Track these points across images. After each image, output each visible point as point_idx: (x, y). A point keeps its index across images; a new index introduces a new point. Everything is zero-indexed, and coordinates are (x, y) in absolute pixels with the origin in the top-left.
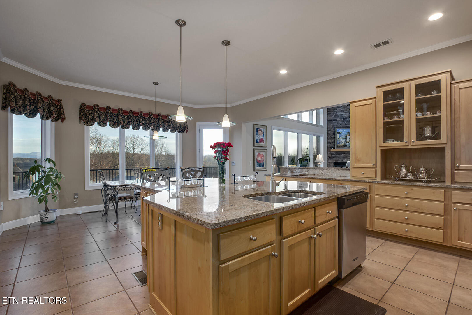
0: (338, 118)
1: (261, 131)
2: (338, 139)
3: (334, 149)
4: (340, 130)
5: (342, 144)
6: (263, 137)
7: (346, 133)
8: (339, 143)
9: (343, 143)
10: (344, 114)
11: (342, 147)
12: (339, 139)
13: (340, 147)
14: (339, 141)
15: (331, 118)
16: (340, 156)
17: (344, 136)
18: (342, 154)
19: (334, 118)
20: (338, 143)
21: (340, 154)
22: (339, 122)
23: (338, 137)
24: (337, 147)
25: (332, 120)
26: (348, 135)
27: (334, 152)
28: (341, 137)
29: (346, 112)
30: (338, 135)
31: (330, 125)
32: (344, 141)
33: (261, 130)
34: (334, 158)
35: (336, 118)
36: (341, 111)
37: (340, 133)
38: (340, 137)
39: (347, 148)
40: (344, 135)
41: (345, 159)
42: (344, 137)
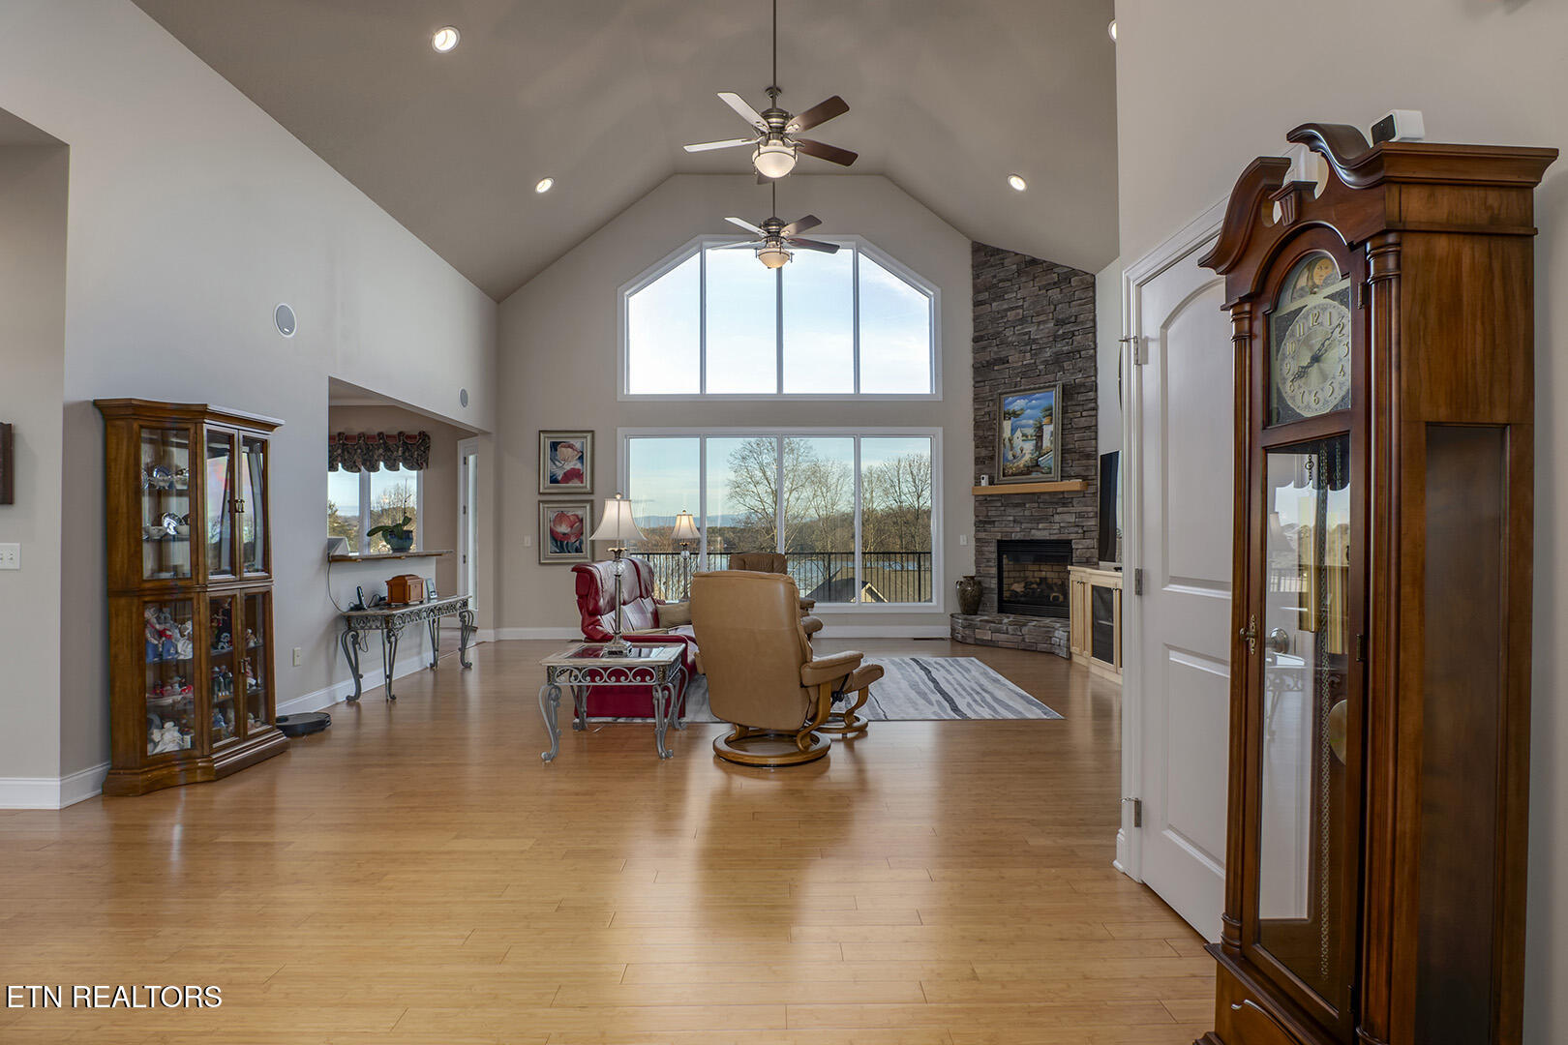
0: (1013, 352)
1: (570, 450)
2: (1007, 440)
3: (991, 482)
4: (1018, 404)
5: (1021, 463)
6: (578, 466)
7: (1038, 413)
8: (1010, 457)
9: (1027, 457)
10: (1033, 329)
11: (1022, 474)
12: (1010, 440)
13: (1013, 475)
14: (1012, 448)
15: (987, 356)
16: (1018, 512)
17: (1029, 426)
18: (1027, 506)
19: (996, 353)
20: (1005, 459)
21: (1017, 505)
22: (1014, 369)
23: (1007, 434)
24: (1004, 476)
25: (990, 364)
26: (1046, 420)
27: (997, 495)
28: (1018, 434)
29: (1039, 323)
30: (1007, 425)
31: (982, 384)
32: (1029, 446)
33: (571, 446)
34: (996, 523)
35: (1003, 354)
36: (1023, 320)
37: (1015, 414)
38: (1013, 431)
39: (1041, 475)
40: (1031, 422)
41: (1040, 526)
42: (1030, 431)
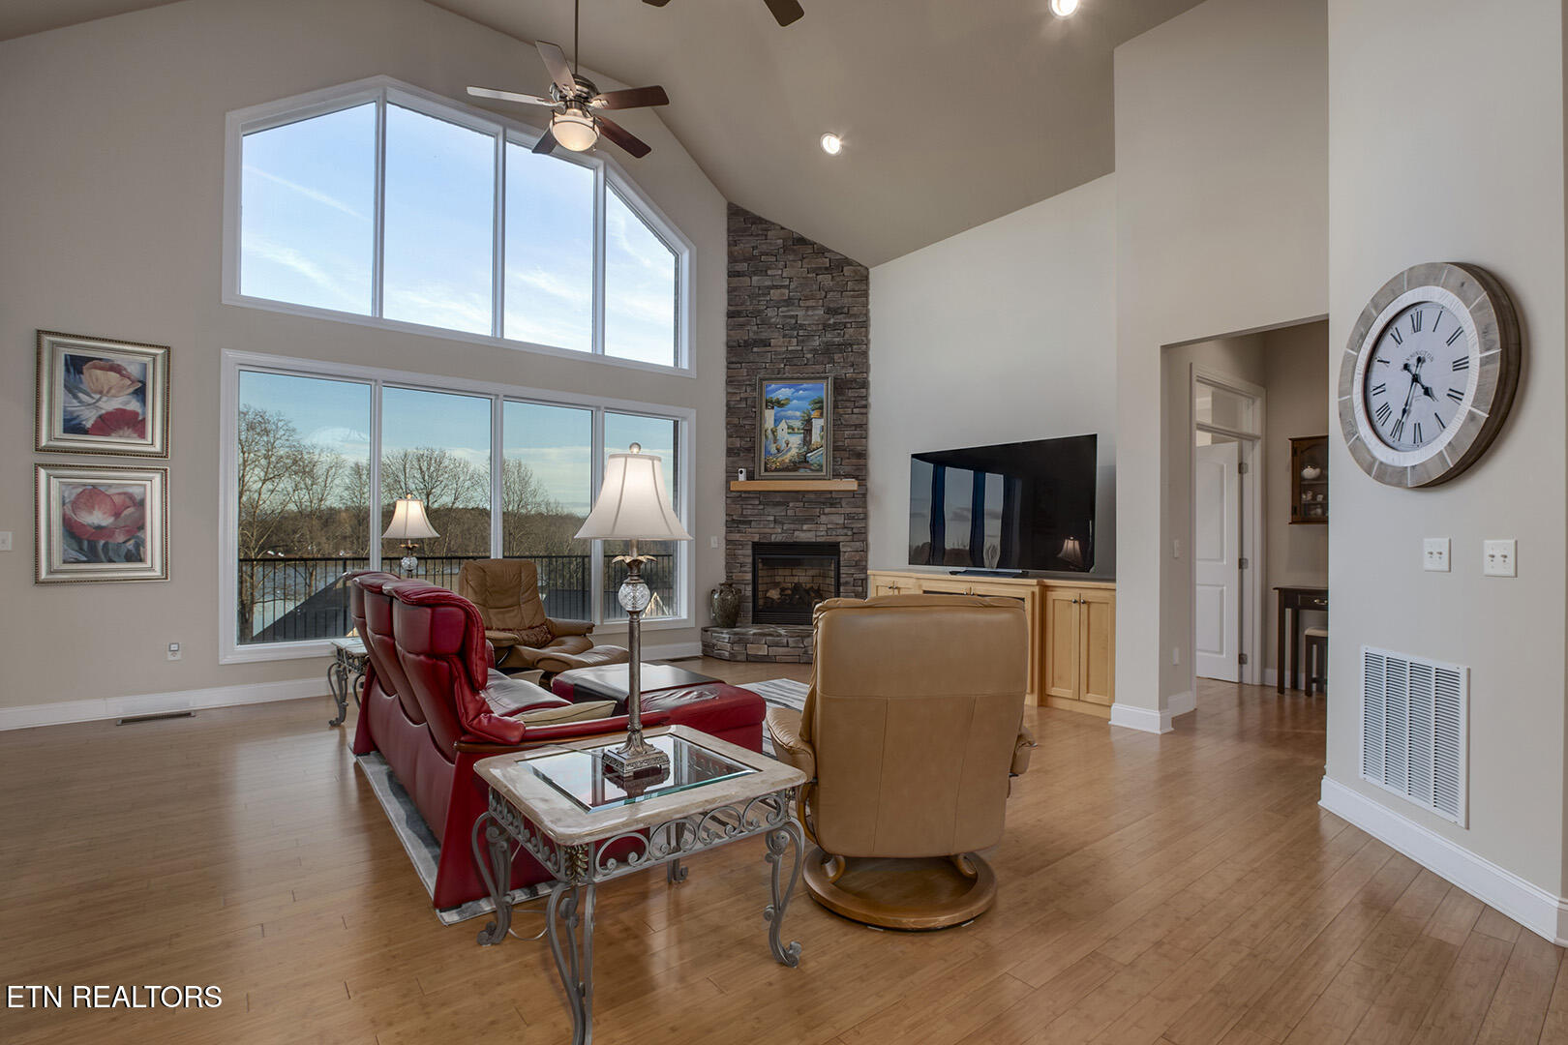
0: (776, 335)
2: (769, 432)
3: (750, 477)
4: (783, 393)
5: (787, 458)
6: (134, 406)
7: (806, 405)
8: (773, 450)
9: (794, 452)
10: (801, 313)
11: (786, 469)
12: (774, 432)
13: (776, 470)
14: (775, 441)
15: (742, 335)
16: (779, 511)
17: (796, 418)
18: (791, 505)
19: (756, 333)
20: (768, 452)
21: (778, 504)
22: (777, 353)
23: (769, 423)
24: (766, 470)
25: (748, 345)
26: (815, 414)
27: (755, 492)
28: (783, 425)
29: (808, 308)
30: (769, 415)
31: (739, 365)
32: (796, 440)
34: (753, 523)
35: (764, 336)
36: (789, 302)
37: (779, 404)
38: (777, 421)
39: (810, 473)
40: (798, 414)
41: (805, 527)
42: (797, 424)
